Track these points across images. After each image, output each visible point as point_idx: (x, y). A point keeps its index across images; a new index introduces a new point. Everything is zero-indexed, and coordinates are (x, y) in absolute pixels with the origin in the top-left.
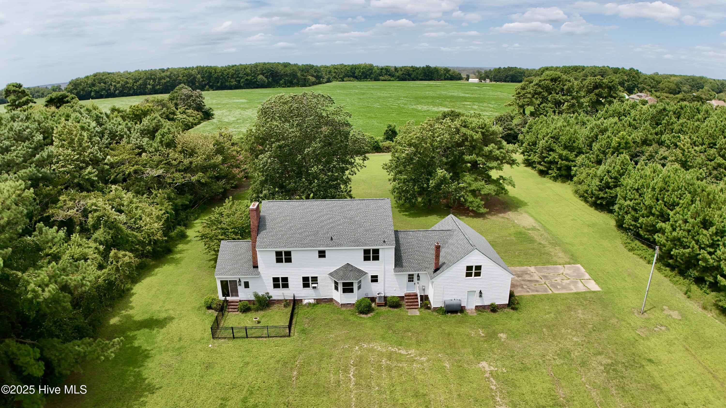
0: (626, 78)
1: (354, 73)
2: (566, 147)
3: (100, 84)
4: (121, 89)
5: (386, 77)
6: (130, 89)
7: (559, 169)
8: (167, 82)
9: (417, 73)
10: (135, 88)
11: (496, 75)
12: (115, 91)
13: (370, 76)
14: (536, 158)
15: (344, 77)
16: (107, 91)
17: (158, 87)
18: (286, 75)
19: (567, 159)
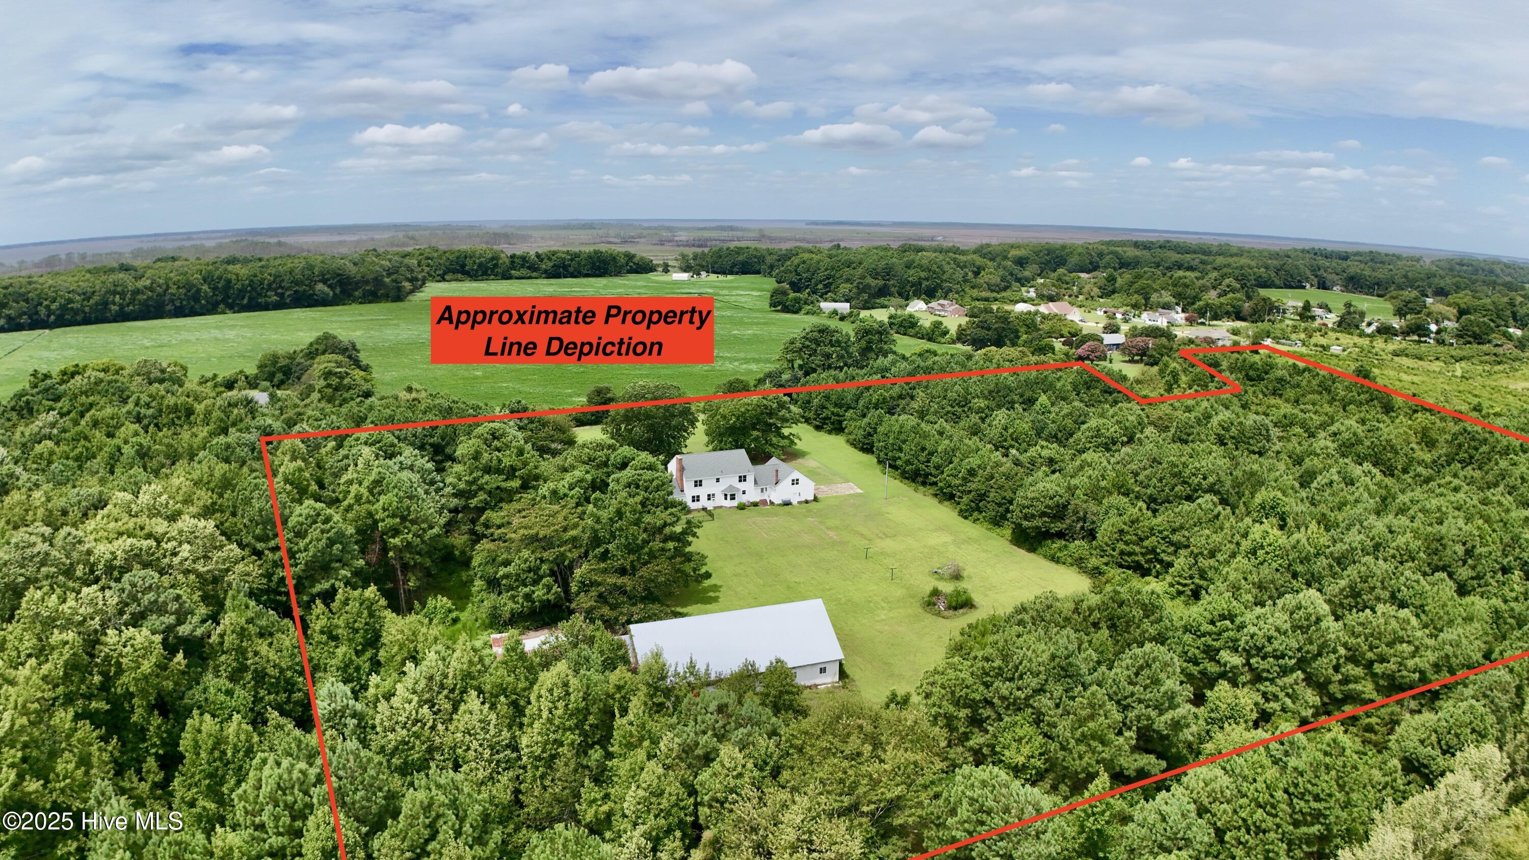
0: (923, 275)
1: (463, 266)
2: (836, 405)
3: (18, 303)
4: (58, 312)
5: (524, 272)
6: (76, 312)
7: (833, 423)
8: (149, 298)
9: (579, 264)
10: (87, 309)
11: (715, 263)
12: (49, 316)
13: (493, 269)
14: (811, 415)
15: (445, 273)
16: (30, 317)
17: (131, 307)
18: (367, 282)
19: (838, 415)
